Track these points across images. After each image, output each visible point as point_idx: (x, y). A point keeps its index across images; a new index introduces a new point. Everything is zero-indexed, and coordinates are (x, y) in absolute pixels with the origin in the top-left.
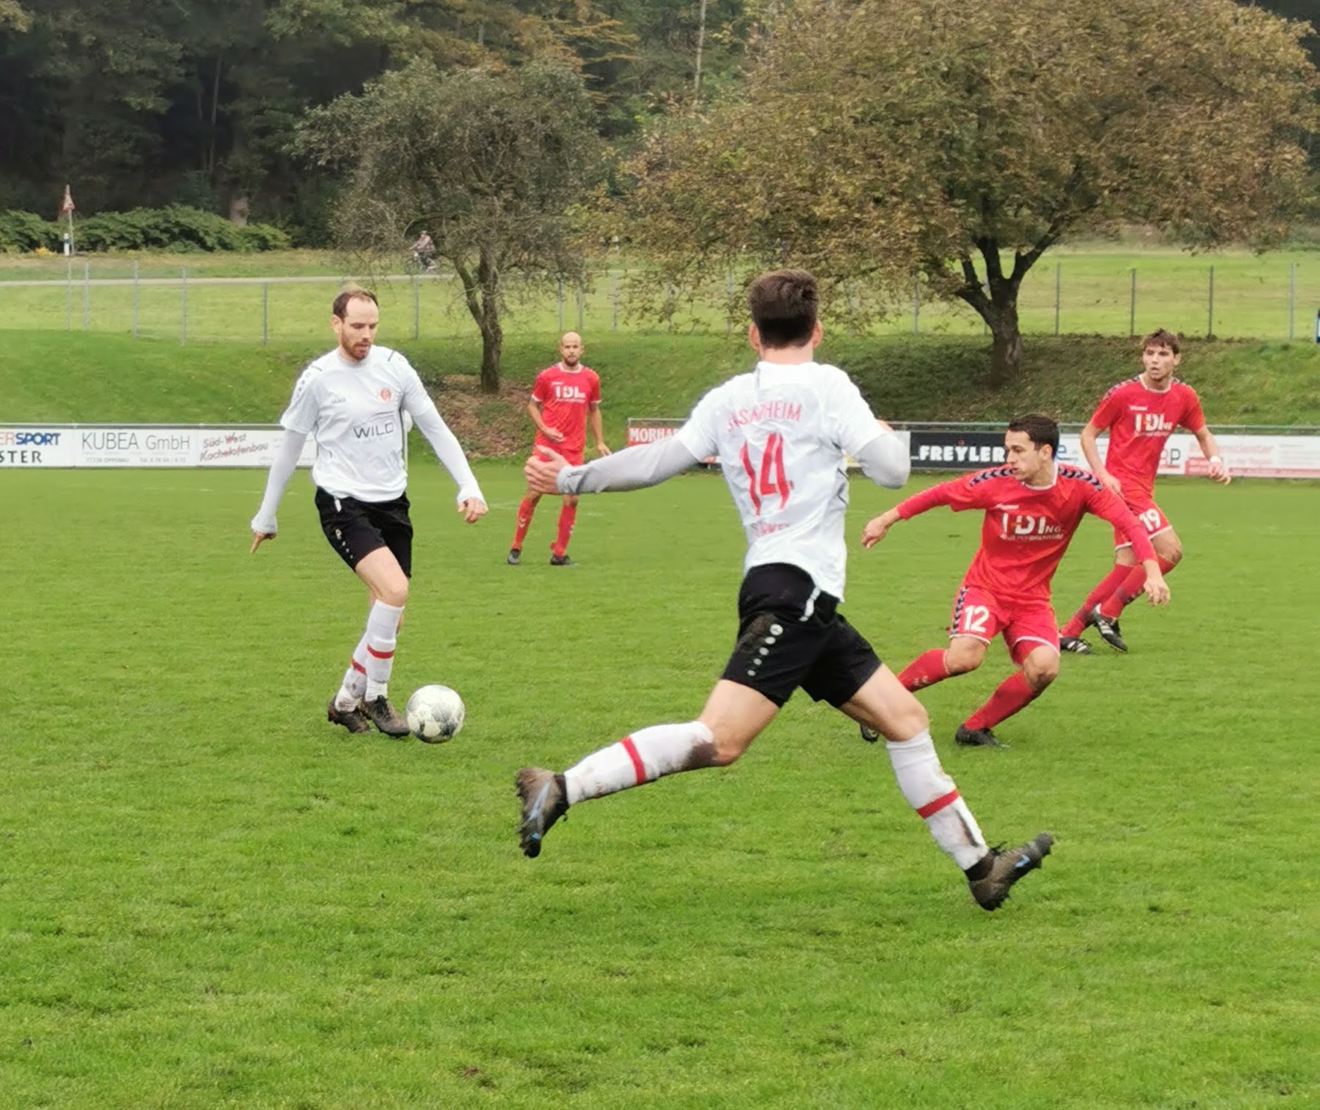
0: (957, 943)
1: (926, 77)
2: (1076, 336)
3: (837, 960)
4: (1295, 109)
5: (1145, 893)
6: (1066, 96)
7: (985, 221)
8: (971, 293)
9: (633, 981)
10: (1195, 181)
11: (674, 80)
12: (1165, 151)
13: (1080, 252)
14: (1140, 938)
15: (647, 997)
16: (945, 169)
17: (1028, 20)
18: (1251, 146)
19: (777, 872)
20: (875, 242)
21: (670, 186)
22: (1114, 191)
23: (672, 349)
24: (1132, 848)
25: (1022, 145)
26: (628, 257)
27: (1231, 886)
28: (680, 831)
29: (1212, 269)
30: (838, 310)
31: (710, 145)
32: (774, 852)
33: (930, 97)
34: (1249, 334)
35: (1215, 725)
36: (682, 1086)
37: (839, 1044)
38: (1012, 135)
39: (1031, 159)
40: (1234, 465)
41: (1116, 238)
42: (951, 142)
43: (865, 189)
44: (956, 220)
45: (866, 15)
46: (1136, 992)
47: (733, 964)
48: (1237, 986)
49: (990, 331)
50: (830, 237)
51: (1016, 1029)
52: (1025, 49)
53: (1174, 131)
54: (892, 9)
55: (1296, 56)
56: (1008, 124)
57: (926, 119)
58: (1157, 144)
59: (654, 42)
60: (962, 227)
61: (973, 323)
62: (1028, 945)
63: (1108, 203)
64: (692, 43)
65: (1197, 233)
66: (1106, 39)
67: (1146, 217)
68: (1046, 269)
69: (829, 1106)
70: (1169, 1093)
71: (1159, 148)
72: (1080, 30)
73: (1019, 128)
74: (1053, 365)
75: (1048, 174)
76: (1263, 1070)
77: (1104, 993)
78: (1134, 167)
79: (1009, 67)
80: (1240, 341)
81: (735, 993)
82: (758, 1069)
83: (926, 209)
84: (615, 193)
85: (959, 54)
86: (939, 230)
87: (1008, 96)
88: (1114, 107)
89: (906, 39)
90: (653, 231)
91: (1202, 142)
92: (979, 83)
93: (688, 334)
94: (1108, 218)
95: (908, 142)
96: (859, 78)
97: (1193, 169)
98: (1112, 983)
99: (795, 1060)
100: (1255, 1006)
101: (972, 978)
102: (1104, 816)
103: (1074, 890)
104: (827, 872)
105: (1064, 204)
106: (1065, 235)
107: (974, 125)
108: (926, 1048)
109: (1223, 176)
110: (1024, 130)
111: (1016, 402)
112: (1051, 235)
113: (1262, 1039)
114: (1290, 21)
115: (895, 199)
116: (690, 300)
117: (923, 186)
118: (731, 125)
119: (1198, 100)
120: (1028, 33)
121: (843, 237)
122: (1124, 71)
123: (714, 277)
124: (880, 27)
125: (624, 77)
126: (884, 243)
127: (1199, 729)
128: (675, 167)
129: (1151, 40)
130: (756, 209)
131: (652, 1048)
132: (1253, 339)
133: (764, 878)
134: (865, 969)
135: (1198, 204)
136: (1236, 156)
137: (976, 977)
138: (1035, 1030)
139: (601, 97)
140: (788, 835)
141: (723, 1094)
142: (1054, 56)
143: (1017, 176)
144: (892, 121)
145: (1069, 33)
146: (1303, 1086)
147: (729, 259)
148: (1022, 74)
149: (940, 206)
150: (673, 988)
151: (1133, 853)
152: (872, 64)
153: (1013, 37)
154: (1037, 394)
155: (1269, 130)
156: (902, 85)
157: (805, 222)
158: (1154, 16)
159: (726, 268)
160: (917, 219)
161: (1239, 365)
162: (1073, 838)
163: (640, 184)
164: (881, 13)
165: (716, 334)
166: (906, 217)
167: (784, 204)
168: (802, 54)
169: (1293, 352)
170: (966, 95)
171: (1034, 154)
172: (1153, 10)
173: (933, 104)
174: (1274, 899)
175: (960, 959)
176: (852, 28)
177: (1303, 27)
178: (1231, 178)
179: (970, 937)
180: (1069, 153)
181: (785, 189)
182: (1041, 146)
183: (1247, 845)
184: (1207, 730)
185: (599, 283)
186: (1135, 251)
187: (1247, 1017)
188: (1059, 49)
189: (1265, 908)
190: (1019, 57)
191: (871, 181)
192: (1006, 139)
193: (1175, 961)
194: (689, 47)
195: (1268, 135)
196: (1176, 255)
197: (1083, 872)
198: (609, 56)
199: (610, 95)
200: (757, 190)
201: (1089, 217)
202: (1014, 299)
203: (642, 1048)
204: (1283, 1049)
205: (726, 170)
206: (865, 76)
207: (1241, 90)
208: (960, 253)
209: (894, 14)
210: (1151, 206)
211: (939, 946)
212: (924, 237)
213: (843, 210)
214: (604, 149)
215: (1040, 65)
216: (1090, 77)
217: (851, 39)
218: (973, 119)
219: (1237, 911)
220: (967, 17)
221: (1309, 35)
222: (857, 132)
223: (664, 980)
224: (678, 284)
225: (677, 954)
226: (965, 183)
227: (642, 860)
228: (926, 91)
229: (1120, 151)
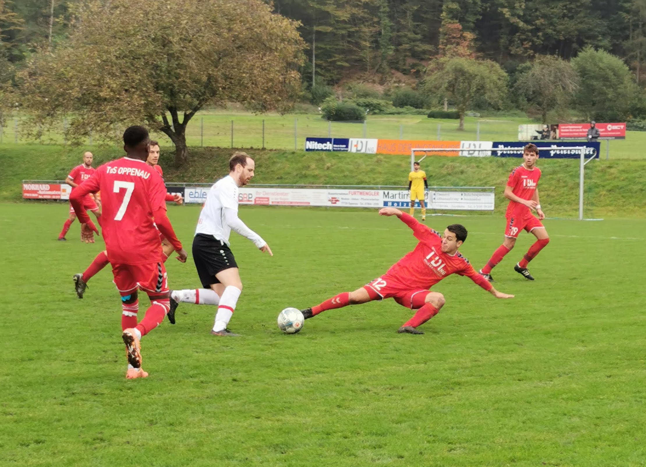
0: (153, 396)
1: (146, 40)
2: (210, 148)
3: (102, 405)
4: (295, 57)
5: (231, 374)
6: (203, 49)
7: (171, 100)
8: (166, 129)
9: (15, 417)
10: (256, 85)
11: (41, 38)
12: (244, 72)
13: (211, 113)
14: (228, 392)
15: (21, 424)
16: (154, 77)
17: (187, 17)
18: (279, 71)
19: (79, 369)
20: (126, 108)
21: (39, 83)
22: (224, 88)
23: (41, 151)
24: (227, 356)
25: (186, 69)
26: (21, 112)
27: (265, 370)
28: (39, 353)
29: (263, 121)
30: (111, 136)
31: (55, 66)
32: (78, 361)
33: (147, 48)
34: (279, 147)
35: (262, 305)
36: (34, 460)
37: (102, 440)
38: (182, 64)
39: (190, 74)
40: (274, 200)
41: (224, 107)
42: (157, 67)
43: (121, 85)
44: (160, 99)
45: (120, 14)
46: (225, 414)
47: (58, 408)
48: (266, 410)
49: (174, 145)
50: (107, 105)
51: (175, 431)
52: (186, 29)
53: (247, 64)
54: (131, 11)
55: (295, 35)
56: (180, 60)
57: (146, 57)
58: (240, 69)
59: (31, 22)
60: (162, 102)
61: (167, 142)
62: (182, 396)
63: (221, 93)
64: (48, 23)
65: (258, 106)
66: (219, 26)
67: (237, 99)
68: (197, 120)
69: (96, 466)
70: (237, 455)
71: (241, 71)
72: (209, 22)
73: (184, 62)
74: (200, 159)
75: (198, 81)
76: (275, 444)
77: (213, 415)
78: (231, 78)
79: (180, 36)
80: (275, 150)
81: (59, 420)
82: (67, 452)
83: (147, 94)
84: (15, 85)
85: (159, 31)
86: (152, 103)
87: (180, 49)
88: (224, 54)
89: (137, 24)
90: (32, 101)
91: (258, 69)
92: (168, 43)
93: (48, 145)
94: (222, 99)
95: (139, 66)
96: (117, 39)
97: (255, 80)
98: (216, 411)
99: (83, 448)
100: (273, 418)
101: (158, 411)
102: (216, 343)
103: (203, 374)
104: (101, 369)
105: (204, 94)
106: (204, 106)
107: (166, 60)
108: (138, 440)
109: (267, 83)
110: (187, 63)
111: (186, 174)
112: (199, 106)
113: (275, 431)
114: (293, 20)
115: (133, 90)
116: (48, 131)
117: (145, 85)
118: (64, 58)
119: (257, 52)
120: (187, 23)
121: (112, 105)
122: (226, 39)
123: (58, 121)
124: (126, 18)
125: (19, 37)
126: (129, 108)
127: (256, 307)
128: (41, 75)
129: (237, 27)
130: (75, 93)
131: (22, 445)
132: (280, 149)
133: (74, 372)
134: (114, 408)
135: (257, 94)
136: (272, 75)
137: (160, 410)
138: (183, 431)
139: (9, 45)
140: (84, 354)
141: (51, 462)
142: (198, 32)
143: (184, 81)
144: (132, 58)
145: (205, 23)
146: (290, 450)
147: (64, 114)
148: (185, 40)
149: (153, 93)
150: (32, 419)
151: (227, 358)
152: (123, 33)
153: (181, 24)
154: (195, 171)
155: (285, 64)
156: (136, 43)
157: (96, 99)
158: (238, 17)
159: (63, 118)
160: (143, 98)
161: (275, 160)
162: (203, 352)
163: (26, 81)
164: (127, 13)
165: (60, 145)
166: (138, 97)
167: (87, 91)
168: (94, 29)
169: (296, 155)
170: (162, 47)
171: (191, 73)
172: (238, 15)
173: (149, 51)
174: (282, 375)
175: (154, 403)
176: (114, 19)
177: (298, 23)
178: (270, 84)
179: (159, 394)
180: (206, 73)
181: (87, 85)
182: (193, 69)
183: (272, 353)
184: (259, 307)
185: (8, 123)
186: (233, 113)
187: (270, 423)
188: (201, 30)
189: (279, 378)
190: (184, 33)
191: (123, 82)
192: (179, 66)
193: (242, 401)
194: (47, 25)
195: (285, 67)
196: (250, 115)
197: (206, 366)
198: (12, 28)
199: (13, 44)
200: (76, 85)
201: (215, 99)
202: (184, 131)
203: (17, 445)
204: (284, 435)
205: (63, 76)
206: (119, 38)
207: (274, 48)
208: (161, 113)
209: (131, 13)
210: (239, 95)
211: (146, 398)
212: (146, 106)
213: (112, 94)
214: (10, 67)
215: (193, 36)
216: (213, 42)
217: (114, 23)
218: (165, 58)
219: (267, 380)
220: (162, 15)
221: (301, 26)
222: (118, 62)
223: (28, 416)
224: (43, 124)
225: (35, 405)
226: (163, 84)
227: (22, 366)
228: (145, 45)
229: (226, 72)
